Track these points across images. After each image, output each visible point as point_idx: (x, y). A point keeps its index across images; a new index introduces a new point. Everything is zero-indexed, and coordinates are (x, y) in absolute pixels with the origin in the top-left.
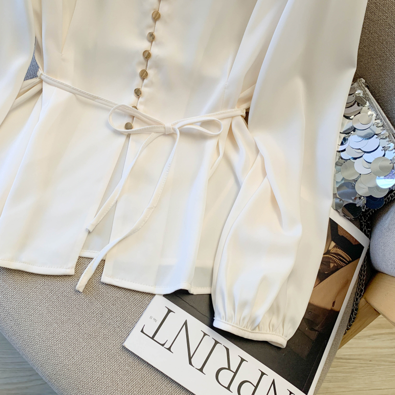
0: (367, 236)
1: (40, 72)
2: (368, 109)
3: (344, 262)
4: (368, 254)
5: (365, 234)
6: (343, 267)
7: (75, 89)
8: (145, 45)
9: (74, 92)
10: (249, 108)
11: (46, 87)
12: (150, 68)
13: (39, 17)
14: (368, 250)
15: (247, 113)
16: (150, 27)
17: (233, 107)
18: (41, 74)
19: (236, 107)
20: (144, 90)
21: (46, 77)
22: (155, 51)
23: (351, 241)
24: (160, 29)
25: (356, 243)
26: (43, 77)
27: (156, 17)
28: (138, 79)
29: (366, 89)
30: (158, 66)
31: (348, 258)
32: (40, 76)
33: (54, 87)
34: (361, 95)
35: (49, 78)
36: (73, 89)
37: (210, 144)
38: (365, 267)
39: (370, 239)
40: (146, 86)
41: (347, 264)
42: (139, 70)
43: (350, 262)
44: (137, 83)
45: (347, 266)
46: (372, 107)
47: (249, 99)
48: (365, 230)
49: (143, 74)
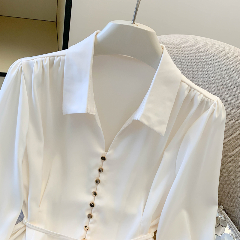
1: (25, 220)
2: (229, 229)
7: (47, 231)
8: (90, 199)
9: (46, 232)
10: (156, 231)
11: (28, 231)
12: (94, 212)
15: (155, 233)
16: (94, 187)
17: (146, 234)
18: (26, 222)
19: (148, 233)
20: (90, 226)
21: (29, 225)
22: (97, 203)
24: (100, 189)
26: (26, 224)
28: (87, 219)
30: (99, 211)
32: (25, 224)
33: (34, 230)
34: (223, 219)
35: (30, 225)
36: (46, 231)
40: (91, 223)
42: (87, 214)
44: (86, 221)
46: (231, 228)
47: (156, 225)
49: (90, 216)
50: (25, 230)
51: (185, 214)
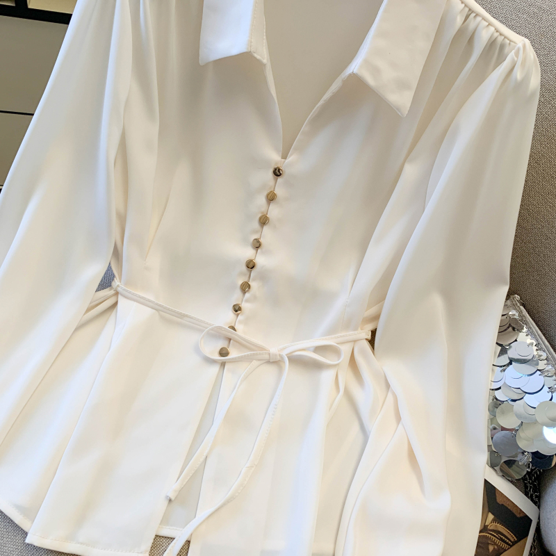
0: (535, 503)
1: (116, 283)
2: (527, 335)
3: (507, 543)
4: (538, 530)
5: (532, 500)
6: (505, 550)
7: (160, 305)
8: (249, 253)
9: (157, 308)
10: (376, 329)
11: (122, 301)
12: (254, 280)
13: (122, 220)
14: (538, 524)
15: (374, 333)
16: (256, 232)
17: (356, 329)
18: (118, 286)
19: (359, 329)
20: (244, 305)
21: (124, 290)
22: (261, 260)
23: (514, 511)
24: (267, 235)
25: (522, 515)
26: (119, 289)
27: (264, 221)
28: (238, 292)
29: (522, 308)
30: (264, 277)
31: (512, 537)
32: (116, 288)
33: (133, 302)
34: (517, 317)
35: (127, 291)
36: (157, 304)
37: (327, 376)
38: (535, 549)
39: (539, 508)
40: (247, 301)
41: (511, 546)
42: (240, 282)
43: (514, 543)
44: (236, 297)
45: (511, 548)
46: (530, 333)
47: (376, 318)
48: (532, 495)
49: (245, 287)
50: (116, 304)
51: (438, 302)
